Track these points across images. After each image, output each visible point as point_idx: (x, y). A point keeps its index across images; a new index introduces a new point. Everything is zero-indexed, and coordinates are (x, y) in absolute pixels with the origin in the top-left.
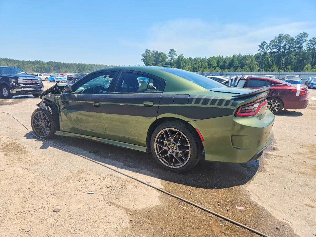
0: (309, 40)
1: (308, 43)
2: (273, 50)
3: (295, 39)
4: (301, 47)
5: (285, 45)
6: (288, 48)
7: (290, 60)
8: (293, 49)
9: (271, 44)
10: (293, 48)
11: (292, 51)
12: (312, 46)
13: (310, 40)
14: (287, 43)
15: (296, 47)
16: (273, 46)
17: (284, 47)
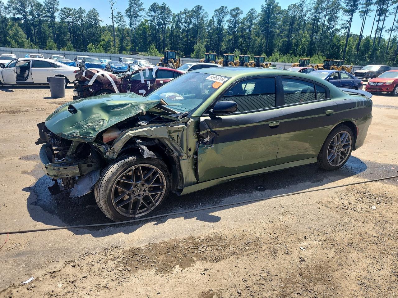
0: (60, 9)
1: (61, 14)
2: (17, 16)
3: (44, 4)
4: (53, 17)
5: (32, 11)
6: (37, 16)
7: (44, 33)
8: (45, 19)
9: (10, 5)
10: (45, 17)
11: (43, 21)
12: (66, 18)
13: (62, 10)
14: (34, 8)
15: (48, 17)
16: (14, 9)
17: (31, 13)
